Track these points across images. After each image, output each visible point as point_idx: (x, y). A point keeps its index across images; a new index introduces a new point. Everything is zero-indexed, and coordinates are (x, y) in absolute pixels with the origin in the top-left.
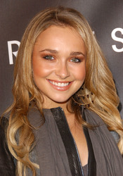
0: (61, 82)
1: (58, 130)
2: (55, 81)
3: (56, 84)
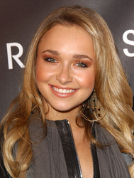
0: (63, 89)
1: (61, 146)
2: (57, 87)
3: (57, 90)
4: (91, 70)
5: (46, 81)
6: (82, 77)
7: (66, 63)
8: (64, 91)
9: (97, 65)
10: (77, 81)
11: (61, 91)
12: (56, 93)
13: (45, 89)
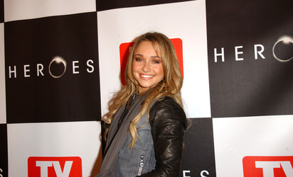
2: (143, 74)
3: (143, 76)
4: (160, 65)
5: (138, 72)
6: (157, 68)
7: (147, 61)
8: (147, 76)
9: (162, 61)
10: (154, 71)
11: (145, 76)
12: (141, 78)
13: (137, 75)
